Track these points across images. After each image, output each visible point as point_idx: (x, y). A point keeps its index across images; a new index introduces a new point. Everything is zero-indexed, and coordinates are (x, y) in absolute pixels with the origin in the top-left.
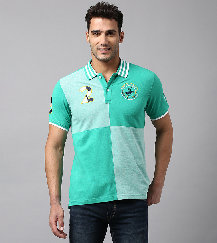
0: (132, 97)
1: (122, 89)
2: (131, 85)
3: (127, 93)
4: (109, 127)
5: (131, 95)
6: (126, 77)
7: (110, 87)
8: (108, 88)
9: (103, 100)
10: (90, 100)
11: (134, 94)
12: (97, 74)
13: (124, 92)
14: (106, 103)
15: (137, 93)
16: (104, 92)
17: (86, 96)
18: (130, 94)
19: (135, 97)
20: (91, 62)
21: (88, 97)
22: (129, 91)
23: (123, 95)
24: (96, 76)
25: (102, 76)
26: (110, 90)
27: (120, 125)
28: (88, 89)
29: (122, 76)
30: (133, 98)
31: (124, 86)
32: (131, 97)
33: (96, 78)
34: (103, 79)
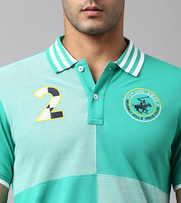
0: (148, 116)
1: (127, 97)
2: (147, 92)
3: (137, 107)
4: (94, 176)
5: (145, 111)
6: (135, 74)
7: (102, 92)
8: (97, 92)
9: (85, 117)
10: (57, 115)
11: (151, 111)
12: (74, 61)
13: (130, 105)
14: (91, 123)
15: (158, 108)
16: (87, 100)
17: (48, 107)
18: (144, 109)
19: (153, 116)
20: (62, 39)
21: (51, 109)
22: (141, 103)
23: (129, 109)
24: (72, 67)
25: (86, 66)
26: (101, 97)
27: (118, 173)
28: (54, 92)
29: (127, 70)
30: (149, 118)
31: (132, 93)
32: (144, 115)
33: (71, 69)
34: (88, 73)
